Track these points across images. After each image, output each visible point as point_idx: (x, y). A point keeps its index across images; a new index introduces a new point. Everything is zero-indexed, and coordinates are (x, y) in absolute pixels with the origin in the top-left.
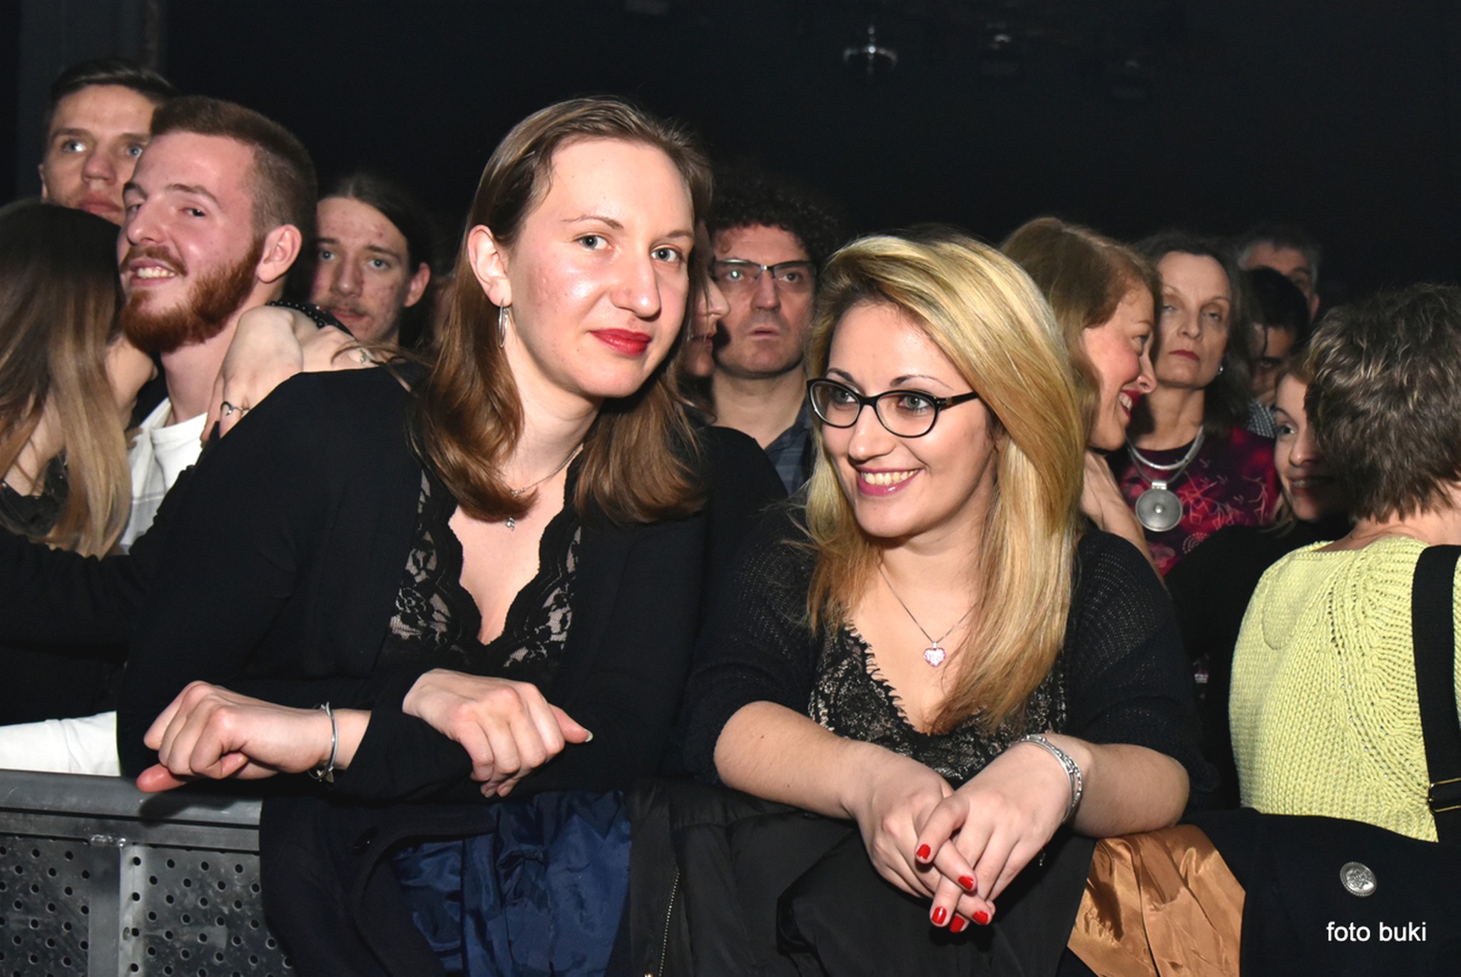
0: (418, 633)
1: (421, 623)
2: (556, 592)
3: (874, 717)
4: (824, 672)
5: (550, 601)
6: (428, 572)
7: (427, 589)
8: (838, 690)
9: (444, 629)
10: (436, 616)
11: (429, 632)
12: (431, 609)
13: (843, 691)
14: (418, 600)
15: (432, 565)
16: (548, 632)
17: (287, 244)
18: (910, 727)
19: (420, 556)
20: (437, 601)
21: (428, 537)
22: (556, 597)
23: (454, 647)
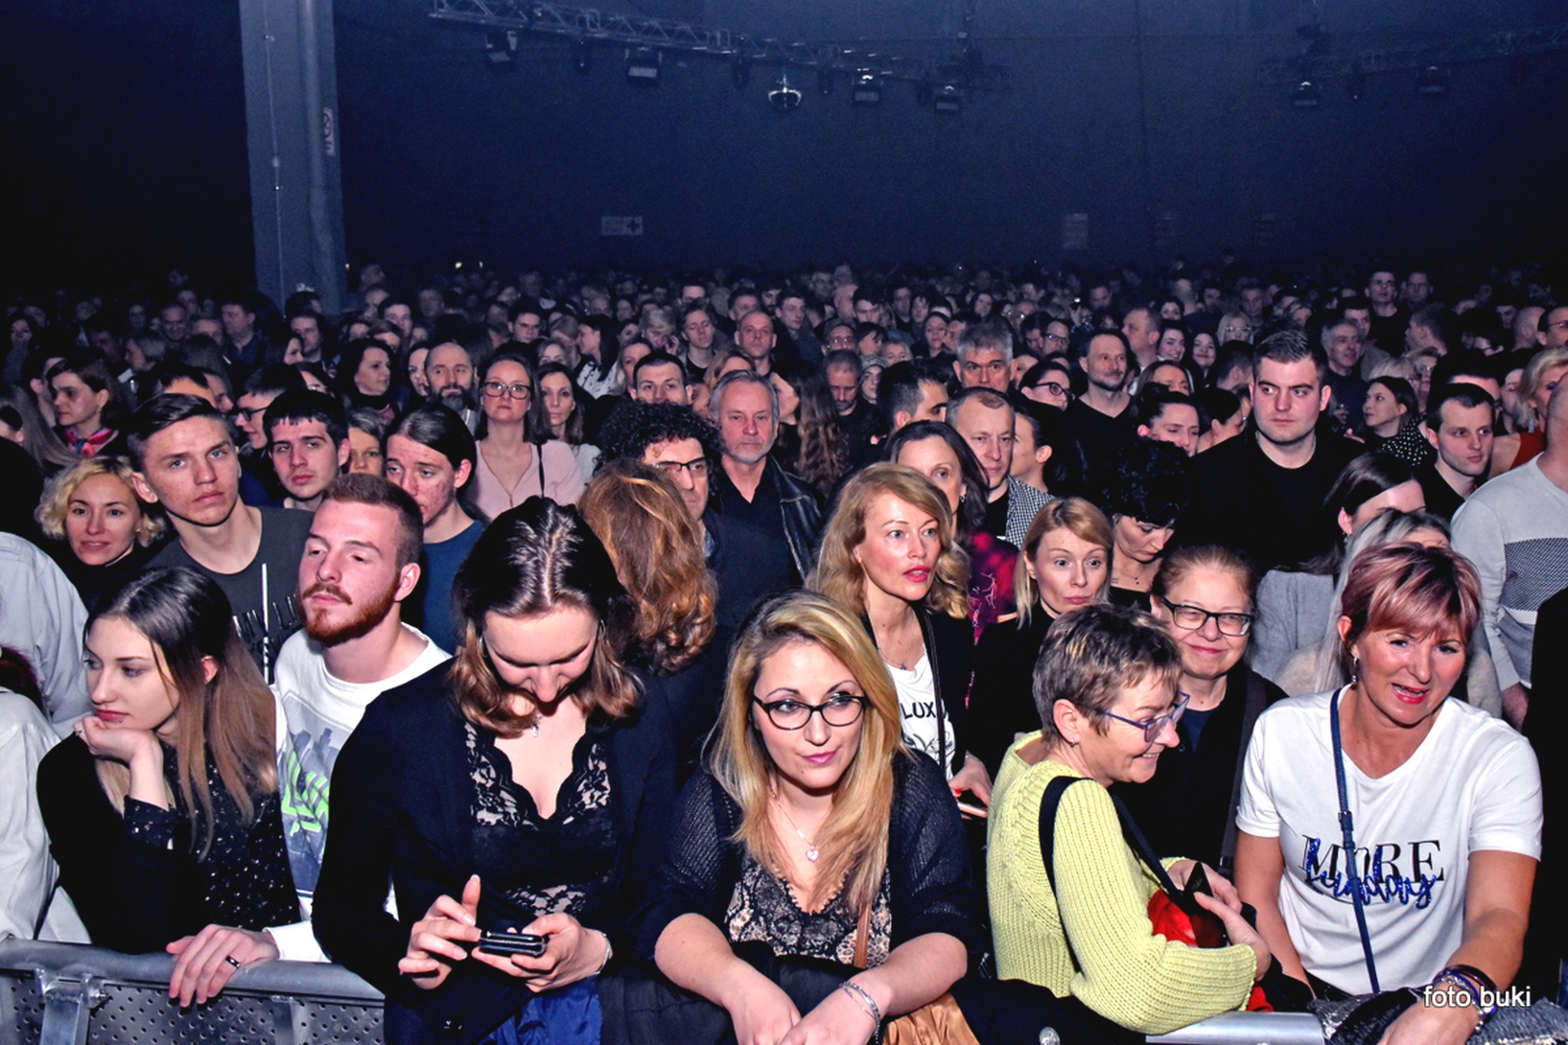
0: (500, 817)
1: (500, 810)
2: (585, 781)
3: (778, 903)
4: (746, 871)
5: (581, 787)
6: (493, 779)
7: (496, 789)
8: (755, 884)
9: (515, 811)
10: (507, 803)
11: (506, 814)
12: (503, 800)
13: (759, 885)
14: (493, 797)
15: (493, 774)
16: (583, 804)
17: (411, 574)
18: (800, 909)
19: (484, 771)
20: (504, 794)
21: (484, 759)
22: (585, 785)
23: (526, 822)
